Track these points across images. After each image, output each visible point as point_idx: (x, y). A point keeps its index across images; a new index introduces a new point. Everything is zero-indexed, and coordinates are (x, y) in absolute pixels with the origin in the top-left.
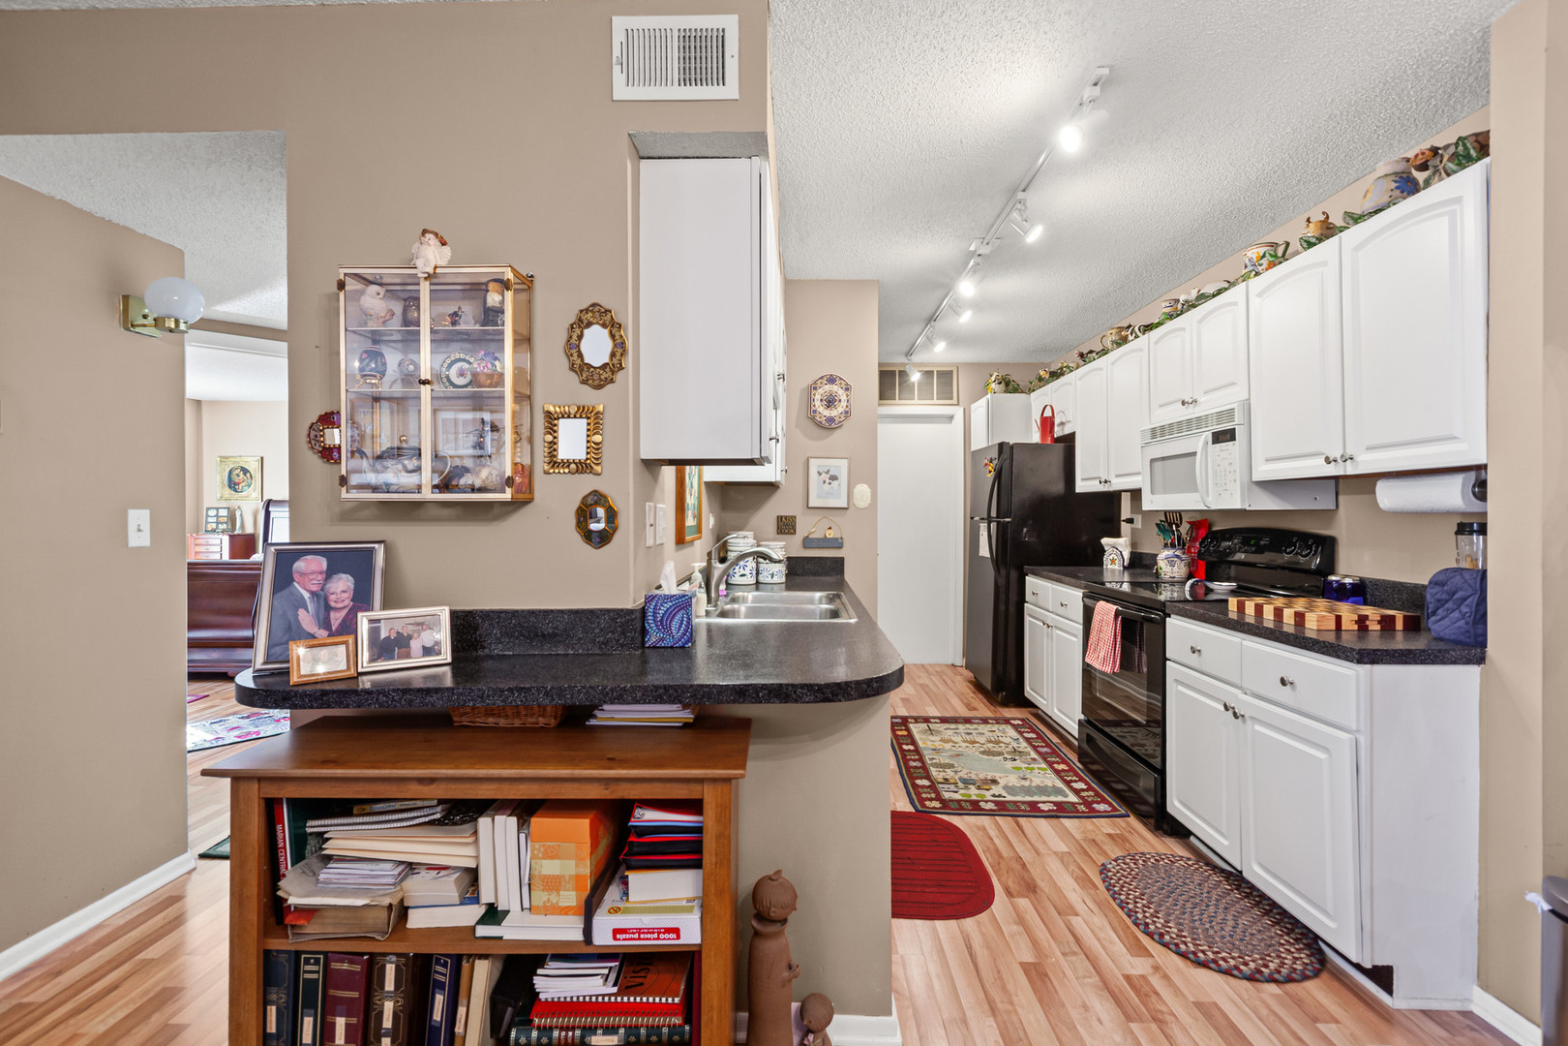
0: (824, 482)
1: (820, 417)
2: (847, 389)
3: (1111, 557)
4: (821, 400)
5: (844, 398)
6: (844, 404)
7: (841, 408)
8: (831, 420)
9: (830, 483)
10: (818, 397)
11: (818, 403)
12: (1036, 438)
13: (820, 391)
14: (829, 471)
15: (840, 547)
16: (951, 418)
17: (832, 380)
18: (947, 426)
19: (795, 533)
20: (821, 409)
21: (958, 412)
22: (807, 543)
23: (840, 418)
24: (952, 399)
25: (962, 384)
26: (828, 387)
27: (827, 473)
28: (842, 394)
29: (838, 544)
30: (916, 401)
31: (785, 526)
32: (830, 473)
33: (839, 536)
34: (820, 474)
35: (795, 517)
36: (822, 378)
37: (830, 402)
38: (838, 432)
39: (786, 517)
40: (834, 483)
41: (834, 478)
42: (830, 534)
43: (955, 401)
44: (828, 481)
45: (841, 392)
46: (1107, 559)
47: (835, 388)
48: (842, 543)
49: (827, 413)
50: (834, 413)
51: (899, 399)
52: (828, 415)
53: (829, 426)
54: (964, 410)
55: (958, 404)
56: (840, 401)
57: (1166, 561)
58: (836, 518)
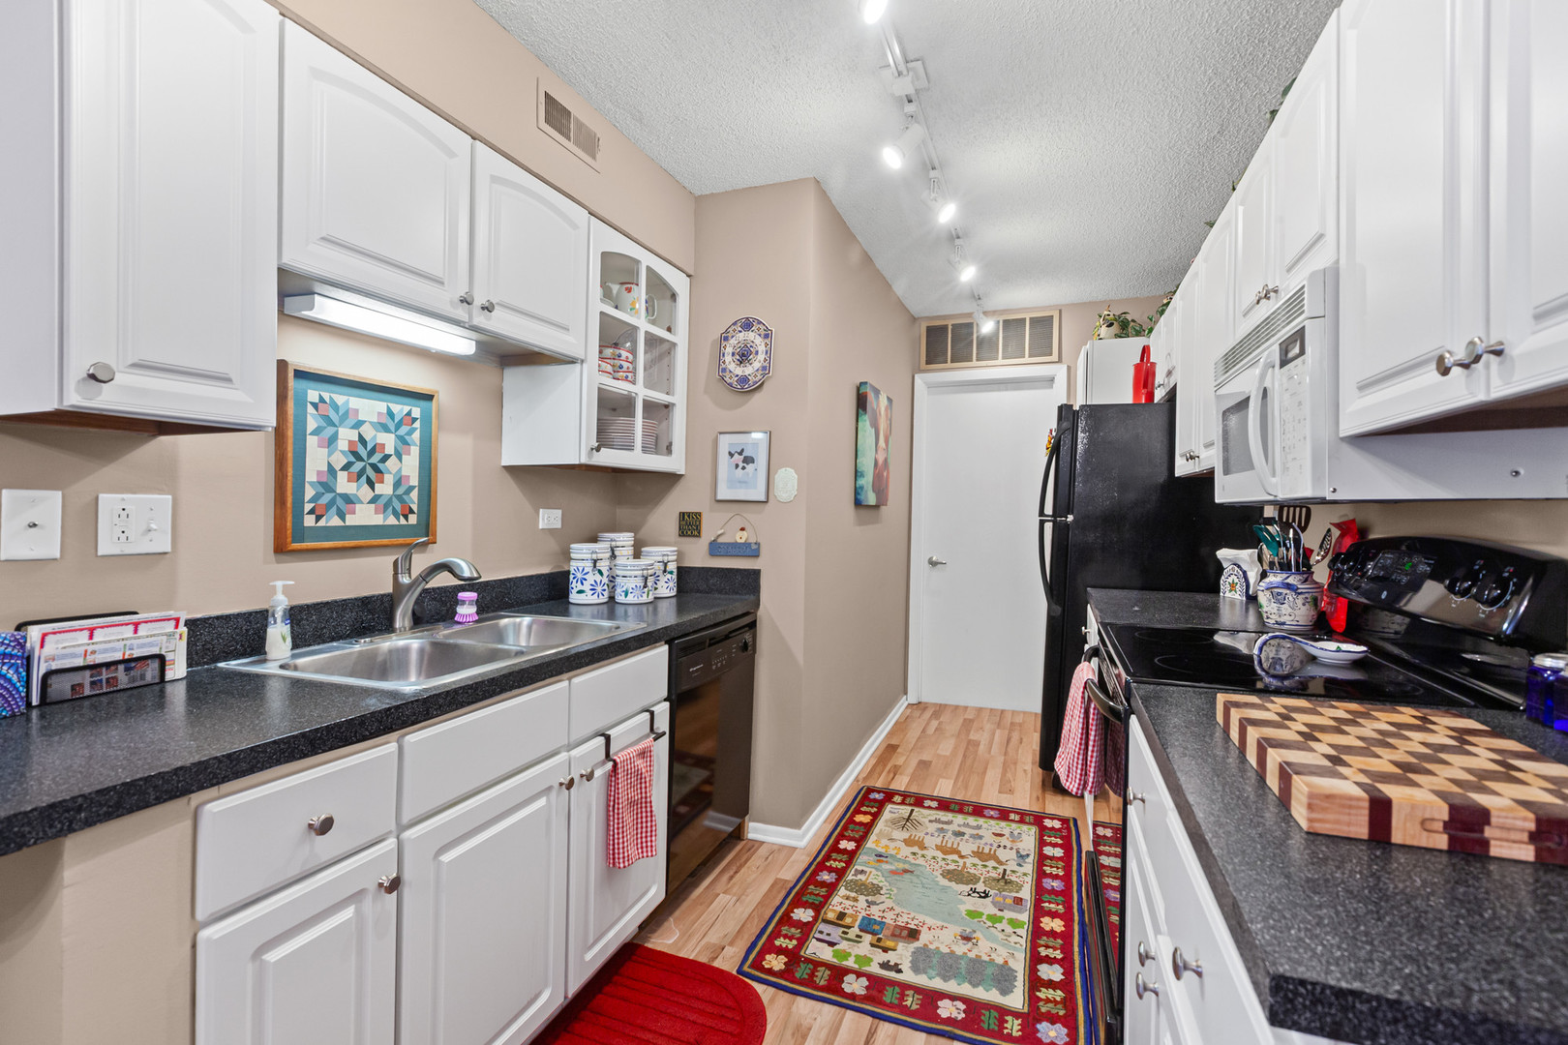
0: (737, 466)
1: (731, 378)
2: (766, 336)
3: (1230, 580)
4: (733, 354)
5: (762, 348)
6: (761, 357)
7: (757, 362)
8: (744, 380)
9: (743, 468)
10: (729, 350)
11: (728, 358)
12: (1126, 397)
13: (733, 341)
14: (743, 450)
15: (756, 554)
16: (1052, 380)
17: (747, 325)
18: (1047, 391)
19: (699, 535)
20: (732, 367)
21: (1060, 372)
22: (715, 549)
23: (756, 376)
24: (1051, 354)
25: (1067, 332)
26: (741, 336)
27: (740, 454)
28: (760, 344)
29: (752, 551)
30: (1000, 361)
31: (690, 525)
32: (744, 454)
33: (752, 540)
34: (731, 455)
35: (700, 514)
36: (735, 324)
37: (744, 356)
38: (757, 397)
39: (689, 514)
40: (750, 467)
41: (748, 460)
42: (741, 538)
43: (1055, 357)
44: (741, 465)
45: (758, 340)
46: (1225, 582)
47: (751, 336)
48: (758, 550)
49: (739, 371)
50: (748, 370)
51: (977, 360)
52: (740, 374)
53: (746, 388)
54: (1069, 368)
55: (1060, 361)
56: (757, 353)
57: (1268, 593)
58: (752, 516)
